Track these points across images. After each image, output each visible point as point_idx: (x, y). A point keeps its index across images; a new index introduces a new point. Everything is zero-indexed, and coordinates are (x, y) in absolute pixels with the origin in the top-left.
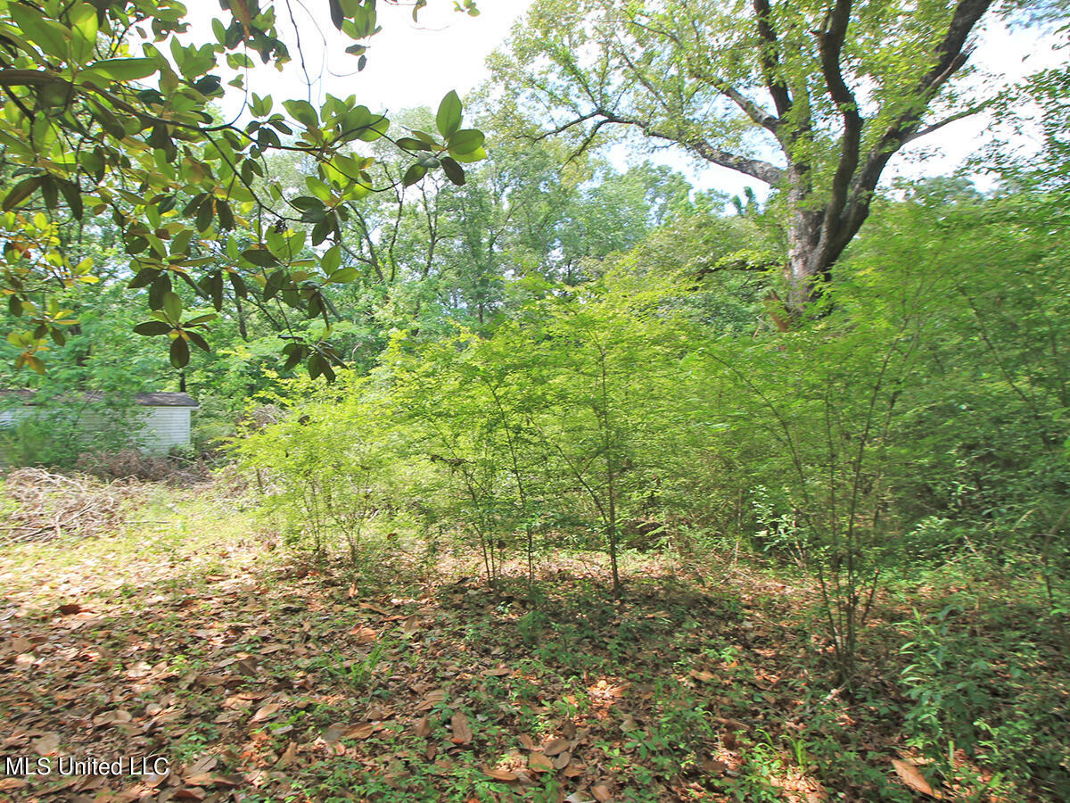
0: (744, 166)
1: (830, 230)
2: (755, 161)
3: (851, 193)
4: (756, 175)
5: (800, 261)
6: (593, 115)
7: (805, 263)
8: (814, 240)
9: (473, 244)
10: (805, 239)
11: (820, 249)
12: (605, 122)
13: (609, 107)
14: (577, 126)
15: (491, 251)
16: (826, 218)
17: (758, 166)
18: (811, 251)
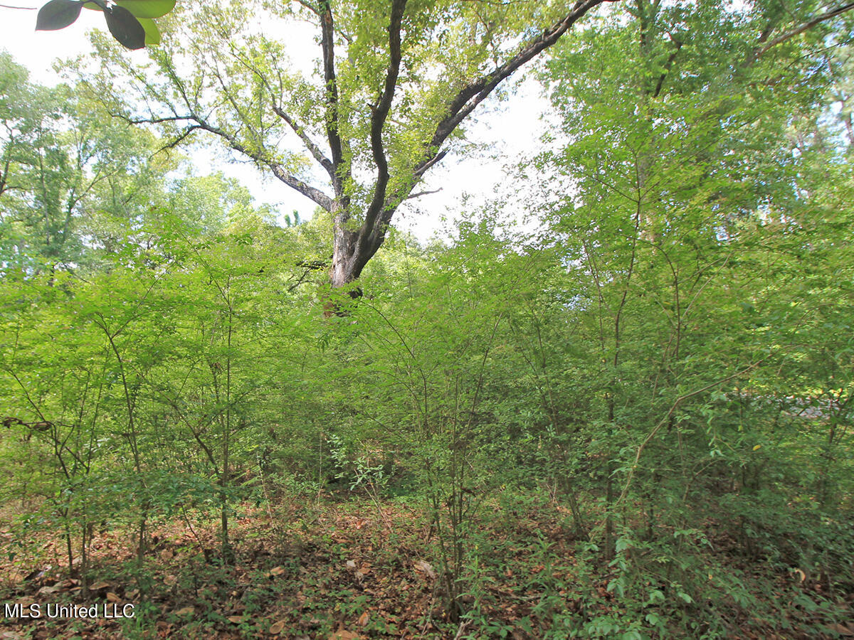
0: (305, 190)
1: (361, 246)
2: (313, 189)
3: (376, 224)
4: (313, 198)
5: (340, 265)
6: (188, 118)
7: (344, 267)
8: (351, 252)
9: (49, 202)
10: (345, 250)
11: (354, 259)
12: (198, 127)
13: (202, 116)
14: (170, 123)
15: (69, 213)
16: (360, 238)
17: (314, 192)
18: (348, 259)
